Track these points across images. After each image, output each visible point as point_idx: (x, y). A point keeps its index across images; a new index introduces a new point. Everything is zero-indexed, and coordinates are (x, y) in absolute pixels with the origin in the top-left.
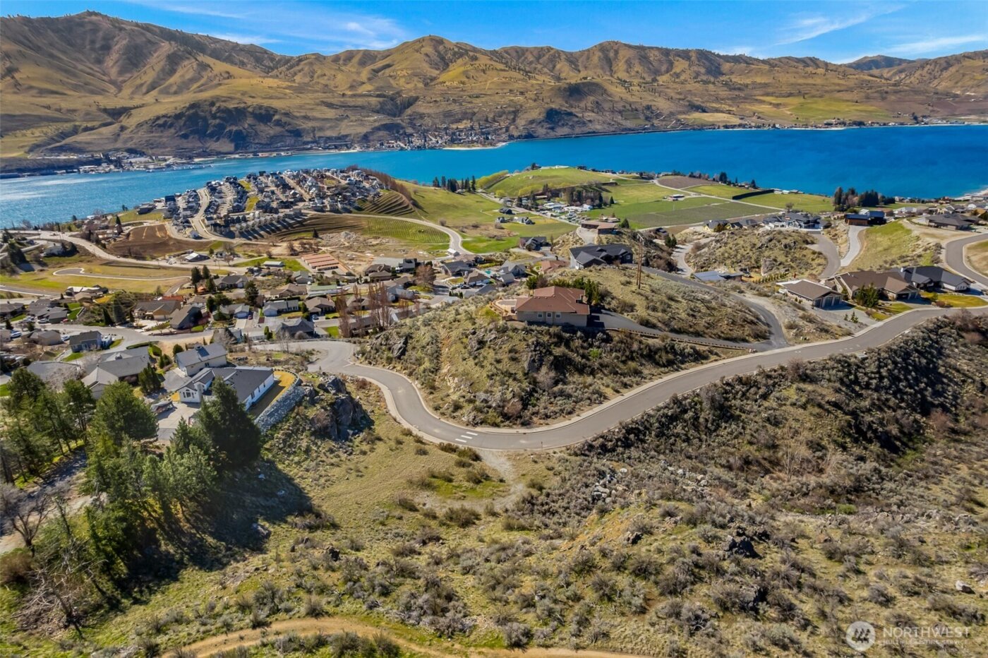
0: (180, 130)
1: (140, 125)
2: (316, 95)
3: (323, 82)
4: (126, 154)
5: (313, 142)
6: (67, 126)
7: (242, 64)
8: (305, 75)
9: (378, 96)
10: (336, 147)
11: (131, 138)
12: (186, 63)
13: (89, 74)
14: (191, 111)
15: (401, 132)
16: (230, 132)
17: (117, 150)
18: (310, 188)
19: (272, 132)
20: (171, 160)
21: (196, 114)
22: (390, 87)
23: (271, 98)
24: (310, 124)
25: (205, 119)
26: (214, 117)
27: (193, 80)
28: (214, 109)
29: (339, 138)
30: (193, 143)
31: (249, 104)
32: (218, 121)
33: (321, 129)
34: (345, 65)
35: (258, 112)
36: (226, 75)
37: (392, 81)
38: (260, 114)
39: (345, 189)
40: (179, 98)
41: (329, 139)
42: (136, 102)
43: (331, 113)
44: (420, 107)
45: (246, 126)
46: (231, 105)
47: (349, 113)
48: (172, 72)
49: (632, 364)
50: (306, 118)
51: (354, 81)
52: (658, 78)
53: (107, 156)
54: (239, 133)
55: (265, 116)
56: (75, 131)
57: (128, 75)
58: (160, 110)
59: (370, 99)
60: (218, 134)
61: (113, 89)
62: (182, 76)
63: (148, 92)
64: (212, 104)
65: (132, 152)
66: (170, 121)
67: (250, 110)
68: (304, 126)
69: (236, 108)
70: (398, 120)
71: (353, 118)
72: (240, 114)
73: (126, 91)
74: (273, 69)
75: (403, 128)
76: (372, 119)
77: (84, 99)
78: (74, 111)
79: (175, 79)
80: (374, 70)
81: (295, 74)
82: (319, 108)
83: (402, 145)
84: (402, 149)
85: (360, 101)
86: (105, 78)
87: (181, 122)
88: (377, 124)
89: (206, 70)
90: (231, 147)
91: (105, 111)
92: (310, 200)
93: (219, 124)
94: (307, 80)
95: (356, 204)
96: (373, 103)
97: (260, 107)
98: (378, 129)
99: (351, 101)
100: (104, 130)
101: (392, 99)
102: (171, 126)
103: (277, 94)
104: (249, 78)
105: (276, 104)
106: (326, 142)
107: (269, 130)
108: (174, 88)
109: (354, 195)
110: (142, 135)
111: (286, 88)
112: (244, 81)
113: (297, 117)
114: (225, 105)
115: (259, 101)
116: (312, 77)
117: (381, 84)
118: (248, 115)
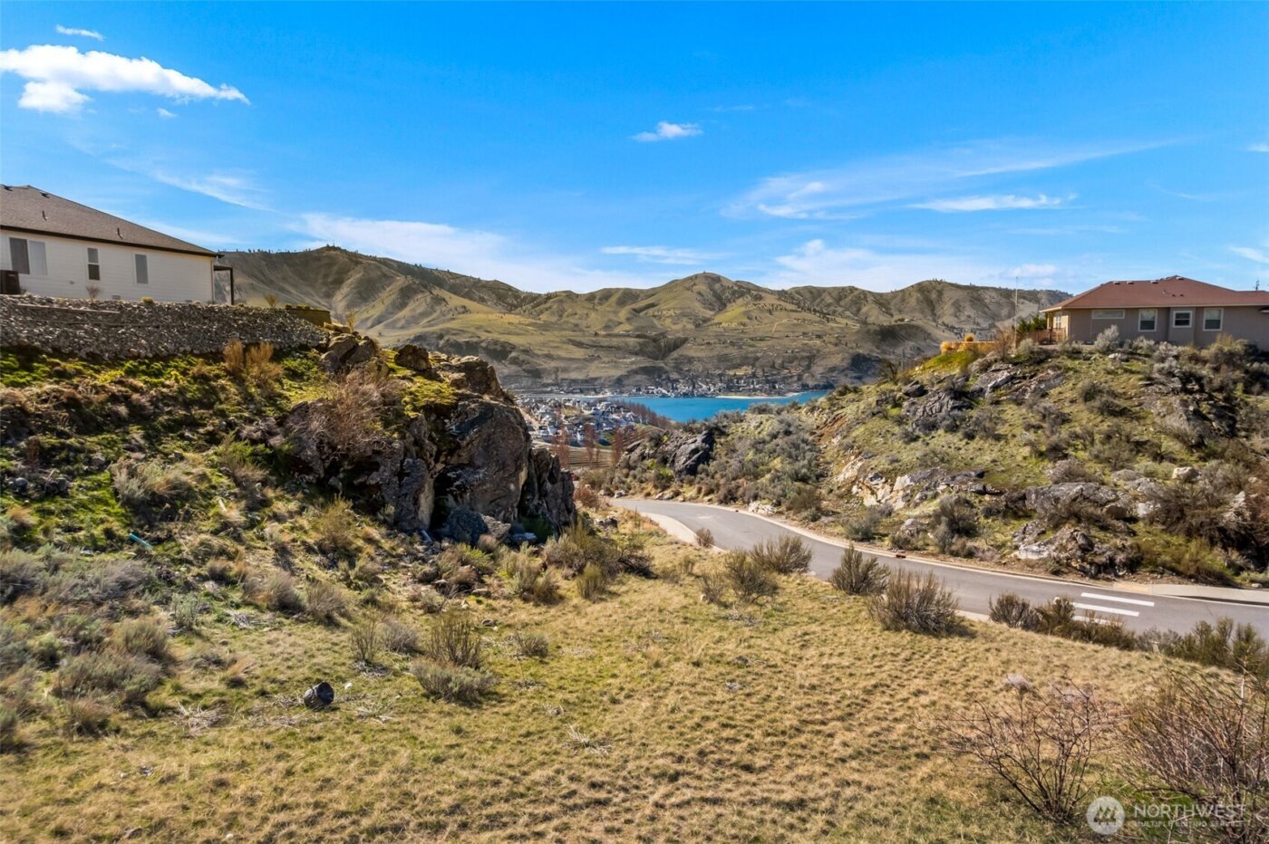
2: (564, 333)
3: (572, 321)
5: (553, 385)
7: (482, 300)
8: (553, 314)
9: (638, 336)
10: (582, 391)
12: (419, 296)
15: (664, 377)
18: (543, 415)
19: (506, 371)
22: (653, 327)
23: (509, 333)
24: (553, 364)
27: (424, 315)
28: (442, 342)
29: (586, 381)
31: (483, 338)
33: (565, 370)
34: (601, 304)
35: (492, 347)
36: (462, 310)
37: (656, 321)
38: (495, 350)
39: (589, 420)
40: (405, 332)
41: (574, 381)
43: (579, 353)
44: (689, 350)
46: (462, 339)
47: (601, 353)
48: (403, 305)
50: (549, 356)
51: (610, 320)
52: (998, 324)
55: (500, 352)
57: (356, 310)
59: (628, 339)
62: (414, 310)
63: (372, 326)
64: (441, 337)
67: (484, 345)
68: (545, 366)
69: (467, 342)
70: (660, 364)
71: (606, 359)
72: (471, 347)
74: (516, 307)
75: (666, 372)
76: (628, 361)
79: (406, 312)
80: (634, 310)
81: (542, 312)
82: (565, 346)
83: (664, 391)
84: (664, 396)
85: (615, 342)
88: (634, 367)
89: (440, 304)
92: (541, 428)
94: (554, 319)
95: (602, 437)
96: (631, 344)
97: (496, 343)
98: (635, 372)
99: (605, 342)
101: (655, 340)
103: (517, 331)
104: (487, 313)
105: (514, 340)
106: (570, 385)
108: (400, 324)
109: (599, 425)
111: (528, 325)
112: (482, 316)
113: (538, 356)
114: (455, 338)
115: (495, 336)
116: (561, 316)
117: (643, 324)
118: (480, 350)
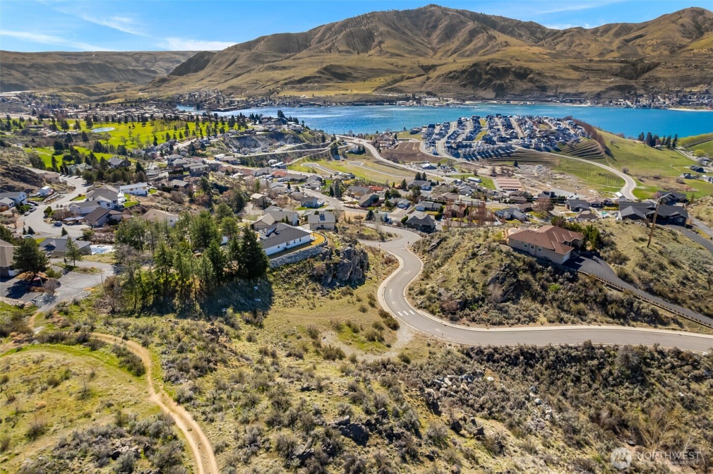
0: (462, 81)
1: (438, 77)
2: (568, 60)
3: (578, 50)
4: (425, 95)
5: (553, 96)
6: (398, 76)
7: (520, 36)
8: (565, 45)
9: (622, 62)
10: (571, 102)
11: (431, 85)
12: (480, 35)
13: (421, 44)
14: (473, 69)
15: (633, 92)
16: (495, 84)
17: (421, 92)
18: (526, 129)
19: (525, 87)
20: (451, 101)
21: (475, 71)
22: (635, 54)
23: (531, 61)
24: (556, 82)
25: (480, 75)
26: (487, 73)
27: (482, 47)
28: (488, 67)
29: (575, 95)
30: (469, 91)
31: (514, 65)
32: (488, 76)
33: (563, 87)
34: (602, 36)
35: (518, 71)
36: (504, 44)
37: (639, 49)
38: (520, 73)
39: (553, 133)
40: (469, 59)
41: (568, 94)
42: (443, 61)
43: (574, 75)
44: (659, 73)
45: (507, 81)
46: (500, 66)
47: (590, 75)
48: (470, 41)
49: (582, 305)
50: (554, 77)
51: (605, 49)
53: (414, 96)
54: (501, 85)
55: (522, 74)
56: (402, 79)
57: (443, 44)
58: (453, 67)
59: (614, 64)
60: (485, 86)
61: (431, 53)
62: (476, 44)
63: (451, 55)
64: (488, 64)
65: (430, 94)
66: (457, 74)
67: (513, 69)
68: (551, 84)
69: (503, 68)
70: (632, 83)
71: (592, 79)
72: (505, 72)
73: (439, 54)
74: (541, 40)
75: (636, 89)
76: (608, 80)
77: (413, 59)
78: (405, 66)
79: (471, 46)
80: (625, 40)
81: (558, 43)
82: (566, 70)
83: (629, 103)
84: (628, 107)
85: (604, 66)
86: (429, 46)
87: (464, 76)
88: (611, 85)
89: (492, 40)
90: (493, 95)
91: (422, 67)
92: (522, 138)
93: (489, 79)
94: (565, 48)
95: (556, 146)
96: (614, 67)
97: (521, 68)
98: (612, 89)
99: (595, 66)
100: (418, 80)
101: (634, 65)
102: (457, 78)
103: (537, 59)
104: (520, 46)
105: (534, 66)
106: (564, 97)
107: (524, 85)
108: (468, 53)
109: (557, 139)
110: (439, 83)
111: (546, 54)
112: (516, 48)
113: (547, 77)
114: (496, 65)
115: (522, 63)
116: (570, 46)
117: (628, 52)
118: (511, 73)
